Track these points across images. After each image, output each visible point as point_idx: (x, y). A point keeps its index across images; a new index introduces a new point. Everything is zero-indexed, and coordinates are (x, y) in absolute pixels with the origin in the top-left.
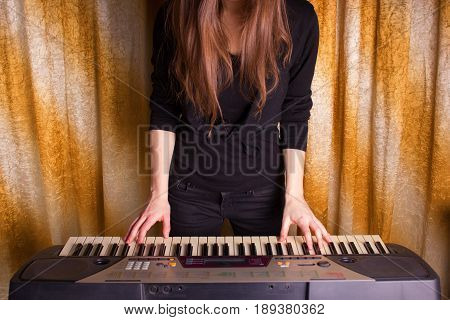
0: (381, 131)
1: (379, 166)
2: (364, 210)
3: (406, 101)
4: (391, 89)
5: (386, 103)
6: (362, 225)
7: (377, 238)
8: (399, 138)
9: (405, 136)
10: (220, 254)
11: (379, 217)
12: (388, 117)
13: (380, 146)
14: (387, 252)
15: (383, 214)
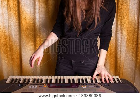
0: (119, 38)
1: (119, 51)
2: (113, 66)
3: (128, 28)
4: (123, 23)
5: (121, 28)
6: (113, 71)
7: (117, 77)
8: (126, 40)
9: (128, 40)
10: (62, 82)
11: (119, 68)
12: (122, 33)
13: (119, 44)
14: (121, 82)
15: (120, 67)
